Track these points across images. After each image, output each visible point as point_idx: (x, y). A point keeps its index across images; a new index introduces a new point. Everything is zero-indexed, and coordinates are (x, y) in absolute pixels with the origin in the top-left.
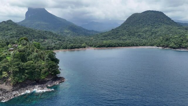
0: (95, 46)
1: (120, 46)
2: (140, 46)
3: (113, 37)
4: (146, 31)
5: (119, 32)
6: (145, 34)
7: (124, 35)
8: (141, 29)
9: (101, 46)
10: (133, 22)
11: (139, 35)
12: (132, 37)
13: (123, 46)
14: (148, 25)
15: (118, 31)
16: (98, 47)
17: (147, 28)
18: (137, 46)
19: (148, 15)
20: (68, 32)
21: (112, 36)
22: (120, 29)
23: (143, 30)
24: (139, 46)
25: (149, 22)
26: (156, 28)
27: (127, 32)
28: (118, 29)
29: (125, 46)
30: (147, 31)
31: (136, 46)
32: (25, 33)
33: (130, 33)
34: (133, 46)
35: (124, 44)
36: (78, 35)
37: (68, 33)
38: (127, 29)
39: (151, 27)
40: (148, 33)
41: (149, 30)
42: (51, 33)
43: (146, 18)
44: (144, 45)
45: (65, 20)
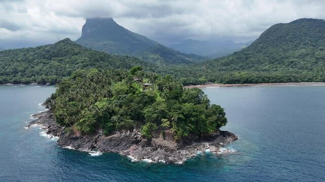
0: (221, 82)
1: (265, 82)
2: (303, 81)
3: (241, 67)
4: (304, 56)
5: (250, 57)
6: (304, 60)
7: (262, 63)
8: (292, 52)
9: (232, 82)
10: (275, 40)
11: (292, 62)
12: (279, 66)
13: (272, 82)
14: (304, 45)
15: (248, 56)
16: (227, 83)
17: (304, 51)
18: (297, 82)
19: (303, 26)
20: (156, 57)
21: (238, 63)
22: (251, 53)
23: (298, 53)
24: (300, 82)
25: (307, 39)
26: (321, 49)
27: (266, 58)
28: (246, 53)
29: (276, 82)
30: (307, 55)
31: (295, 82)
32: (102, 59)
33: (273, 58)
34: (289, 82)
35: (273, 78)
36: (173, 63)
37: (155, 60)
38: (264, 52)
39: (311, 47)
40: (308, 58)
41: (310, 53)
42: (136, 59)
43: (300, 32)
44: (310, 80)
45: (146, 38)
